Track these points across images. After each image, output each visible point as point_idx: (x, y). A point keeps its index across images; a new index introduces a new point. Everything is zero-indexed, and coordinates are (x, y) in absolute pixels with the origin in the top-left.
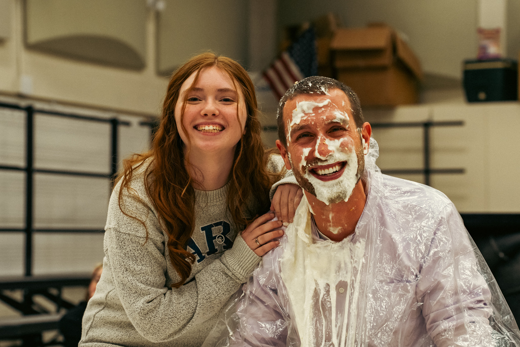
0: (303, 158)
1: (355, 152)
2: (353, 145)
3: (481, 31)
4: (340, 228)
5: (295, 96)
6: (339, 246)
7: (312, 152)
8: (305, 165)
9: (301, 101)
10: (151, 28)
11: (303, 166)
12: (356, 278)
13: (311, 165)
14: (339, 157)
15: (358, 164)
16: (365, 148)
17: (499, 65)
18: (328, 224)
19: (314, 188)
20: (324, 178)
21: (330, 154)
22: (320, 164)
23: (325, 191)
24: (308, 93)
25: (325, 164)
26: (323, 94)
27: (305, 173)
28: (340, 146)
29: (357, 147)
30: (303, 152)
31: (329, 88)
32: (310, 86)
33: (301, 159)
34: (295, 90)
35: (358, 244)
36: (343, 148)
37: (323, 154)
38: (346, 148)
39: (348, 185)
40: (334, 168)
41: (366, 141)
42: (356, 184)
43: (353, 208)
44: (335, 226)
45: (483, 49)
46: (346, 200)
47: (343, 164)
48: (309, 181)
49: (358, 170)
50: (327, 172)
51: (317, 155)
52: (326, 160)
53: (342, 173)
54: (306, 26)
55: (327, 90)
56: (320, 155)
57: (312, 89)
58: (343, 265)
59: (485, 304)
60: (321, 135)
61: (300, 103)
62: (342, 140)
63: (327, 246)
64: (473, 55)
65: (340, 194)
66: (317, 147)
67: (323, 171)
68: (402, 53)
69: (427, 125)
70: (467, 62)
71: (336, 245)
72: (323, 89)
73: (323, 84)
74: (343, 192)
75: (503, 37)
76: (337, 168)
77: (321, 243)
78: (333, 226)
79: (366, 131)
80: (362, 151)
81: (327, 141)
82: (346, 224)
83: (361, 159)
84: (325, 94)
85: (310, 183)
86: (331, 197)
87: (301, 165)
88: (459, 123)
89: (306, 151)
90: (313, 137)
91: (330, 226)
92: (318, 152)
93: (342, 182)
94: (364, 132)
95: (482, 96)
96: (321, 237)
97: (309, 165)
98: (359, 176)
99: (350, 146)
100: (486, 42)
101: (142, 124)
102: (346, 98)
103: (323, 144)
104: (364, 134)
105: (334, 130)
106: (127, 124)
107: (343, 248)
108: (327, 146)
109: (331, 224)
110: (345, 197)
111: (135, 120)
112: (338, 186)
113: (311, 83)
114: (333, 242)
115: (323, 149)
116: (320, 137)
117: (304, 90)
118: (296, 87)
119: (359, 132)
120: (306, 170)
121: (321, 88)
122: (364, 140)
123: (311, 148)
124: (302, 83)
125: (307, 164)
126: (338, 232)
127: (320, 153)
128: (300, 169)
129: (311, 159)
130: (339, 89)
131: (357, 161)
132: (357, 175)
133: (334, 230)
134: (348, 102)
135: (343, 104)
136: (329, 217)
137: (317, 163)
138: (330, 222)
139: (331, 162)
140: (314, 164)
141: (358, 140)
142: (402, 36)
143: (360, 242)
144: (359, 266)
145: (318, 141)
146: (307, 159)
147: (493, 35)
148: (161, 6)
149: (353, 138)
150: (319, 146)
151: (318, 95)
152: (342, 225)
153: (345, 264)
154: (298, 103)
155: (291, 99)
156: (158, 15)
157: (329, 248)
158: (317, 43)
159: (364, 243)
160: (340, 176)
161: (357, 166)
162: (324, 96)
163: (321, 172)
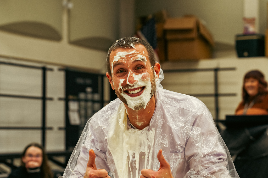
0: (120, 84)
1: (150, 81)
2: (149, 77)
3: (245, 19)
4: (142, 122)
5: (116, 48)
6: (141, 132)
7: (125, 81)
8: (122, 88)
9: (119, 52)
10: (65, 18)
11: (120, 89)
12: (150, 151)
13: (125, 88)
14: (141, 84)
15: (152, 88)
16: (156, 78)
17: (255, 38)
18: (136, 120)
19: (126, 101)
20: (132, 95)
21: (135, 82)
22: (130, 88)
23: (133, 102)
24: (123, 47)
25: (133, 88)
26: (132, 48)
27: (122, 92)
28: (142, 78)
29: (151, 78)
30: (120, 81)
31: (135, 44)
32: (125, 43)
33: (119, 85)
34: (116, 45)
35: (151, 131)
36: (143, 78)
37: (131, 83)
38: (145, 79)
39: (146, 100)
40: (138, 90)
41: (157, 73)
42: (150, 99)
43: (149, 111)
44: (140, 121)
45: (246, 29)
46: (145, 108)
47: (143, 88)
48: (124, 97)
49: (151, 91)
50: (134, 92)
51: (128, 83)
52: (133, 86)
53: (142, 93)
54: (150, 16)
55: (134, 45)
56: (130, 83)
57: (126, 45)
58: (142, 143)
59: (223, 160)
60: (130, 71)
61: (119, 53)
62: (143, 74)
63: (135, 132)
64: (241, 32)
65: (141, 104)
66: (128, 78)
67: (131, 91)
68: (202, 31)
69: (216, 70)
70: (238, 36)
71: (139, 132)
72: (132, 45)
73: (132, 42)
74: (142, 103)
75: (257, 22)
76: (140, 90)
77: (131, 130)
78: (138, 121)
79: (157, 67)
80: (154, 80)
81: (134, 75)
82: (146, 120)
83: (153, 84)
84: (133, 48)
85: (124, 98)
86: (136, 105)
87: (119, 89)
88: (233, 69)
89: (122, 81)
90: (126, 73)
91: (137, 121)
92: (129, 81)
93: (142, 97)
94: (156, 68)
95: (246, 54)
96: (132, 127)
97: (124, 89)
98: (152, 94)
99: (147, 78)
100: (247, 25)
101: (60, 70)
102: (145, 49)
103: (131, 77)
104: (156, 69)
105: (138, 68)
106: (51, 70)
107: (143, 133)
108: (134, 77)
109: (138, 120)
110: (144, 106)
111: (55, 68)
112: (140, 100)
113: (125, 41)
114: (138, 130)
115: (131, 80)
116: (129, 72)
117: (121, 46)
118: (117, 44)
119: (153, 69)
120: (122, 91)
121: (131, 44)
122: (155, 73)
123: (125, 79)
124: (120, 41)
125: (123, 88)
126: (141, 125)
127: (130, 82)
128: (119, 90)
129: (124, 85)
130: (142, 44)
131: (151, 86)
132: (151, 94)
133: (139, 124)
134: (146, 52)
135: (144, 53)
136: (136, 117)
137: (128, 87)
138: (137, 119)
139: (136, 87)
140: (126, 88)
141: (152, 74)
142: (203, 22)
143: (152, 130)
144: (151, 144)
145: (129, 75)
146: (122, 85)
147: (251, 21)
148: (70, 5)
149: (149, 73)
150: (129, 78)
151: (129, 48)
152: (144, 121)
153: (144, 142)
154: (118, 52)
155: (114, 50)
156: (69, 11)
157: (136, 133)
158: (156, 26)
159: (155, 131)
160: (141, 94)
161: (151, 89)
162: (132, 49)
163: (131, 92)
